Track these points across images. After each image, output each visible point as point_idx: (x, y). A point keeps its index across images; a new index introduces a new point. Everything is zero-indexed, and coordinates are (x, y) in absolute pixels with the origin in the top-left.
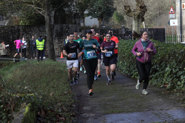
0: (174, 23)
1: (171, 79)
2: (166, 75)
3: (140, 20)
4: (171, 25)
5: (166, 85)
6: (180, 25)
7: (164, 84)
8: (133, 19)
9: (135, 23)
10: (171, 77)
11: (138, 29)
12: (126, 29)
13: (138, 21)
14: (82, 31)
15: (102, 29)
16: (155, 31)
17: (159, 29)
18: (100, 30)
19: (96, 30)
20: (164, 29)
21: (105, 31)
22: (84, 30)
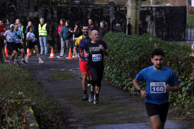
12: (116, 7)
14: (40, 10)
15: (73, 7)
16: (168, 11)
17: (176, 7)
18: (70, 8)
19: (64, 9)
20: (186, 7)
21: (80, 11)
22: (42, 8)
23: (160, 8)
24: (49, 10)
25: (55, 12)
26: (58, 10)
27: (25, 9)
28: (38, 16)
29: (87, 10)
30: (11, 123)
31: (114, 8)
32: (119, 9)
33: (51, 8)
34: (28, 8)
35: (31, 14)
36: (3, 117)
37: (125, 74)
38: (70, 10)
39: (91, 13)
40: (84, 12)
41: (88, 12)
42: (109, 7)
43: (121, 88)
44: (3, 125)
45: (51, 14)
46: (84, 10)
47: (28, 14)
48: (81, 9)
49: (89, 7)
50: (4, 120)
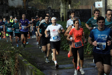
0: (99, 5)
1: (91, 49)
2: (88, 46)
3: (68, 2)
4: (96, 7)
5: (88, 53)
6: (104, 7)
7: (87, 52)
8: (61, 2)
9: (63, 6)
10: (92, 47)
11: (66, 11)
12: (52, 10)
13: (66, 4)
14: (9, 12)
15: (28, 10)
16: (81, 12)
17: (86, 10)
18: (26, 11)
19: (23, 11)
20: (90, 9)
21: (32, 12)
22: (11, 11)
23: (77, 10)
24: (15, 12)
25: (18, 13)
26: (19, 12)
27: (1, 12)
28: (8, 15)
29: (36, 12)
30: (8, 64)
31: (51, 11)
32: (54, 11)
33: (15, 11)
34: (3, 11)
35: (4, 15)
36: (4, 60)
37: (64, 41)
38: (27, 12)
39: (38, 13)
40: (34, 13)
41: (37, 13)
42: (48, 10)
43: (62, 49)
44: (4, 65)
45: (16, 14)
46: (34, 12)
47: (3, 15)
48: (33, 11)
49: (37, 10)
50: (4, 62)
